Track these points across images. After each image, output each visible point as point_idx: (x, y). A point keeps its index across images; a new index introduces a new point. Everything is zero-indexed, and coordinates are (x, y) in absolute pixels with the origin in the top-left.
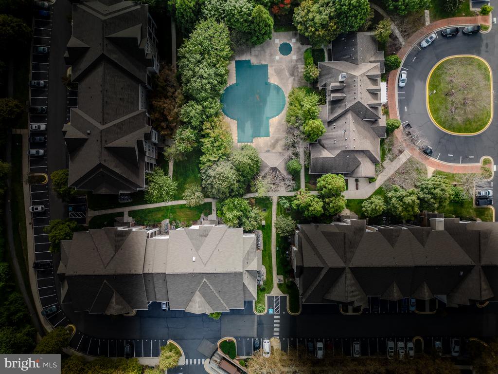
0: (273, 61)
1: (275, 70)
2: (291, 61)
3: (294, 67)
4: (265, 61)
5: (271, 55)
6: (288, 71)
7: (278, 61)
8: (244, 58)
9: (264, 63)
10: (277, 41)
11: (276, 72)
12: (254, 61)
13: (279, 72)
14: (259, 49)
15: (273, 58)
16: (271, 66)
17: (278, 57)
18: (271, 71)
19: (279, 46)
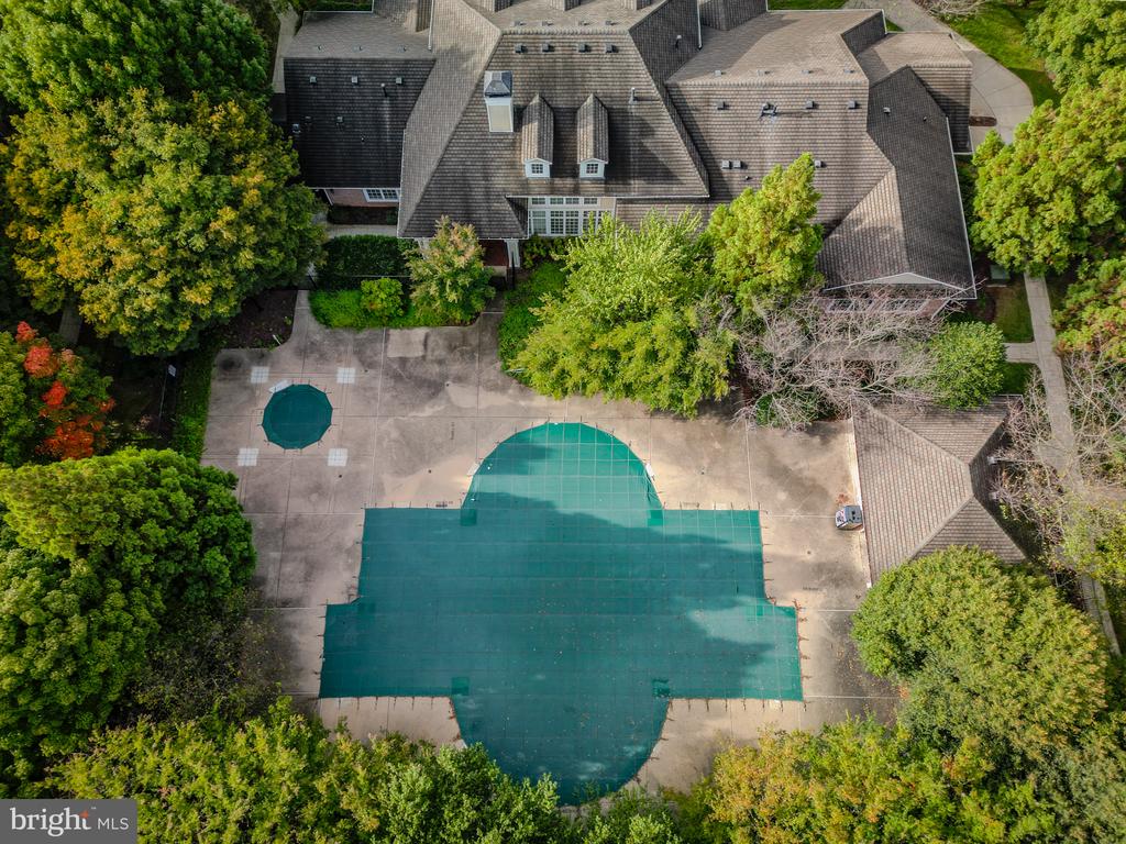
0: (350, 482)
1: (399, 473)
2: (362, 390)
3: (398, 378)
4: (344, 522)
5: (318, 490)
6: (413, 407)
7: (354, 458)
8: (310, 641)
9: (355, 532)
10: (248, 457)
11: (413, 470)
12: (337, 584)
13: (416, 453)
14: (275, 555)
15: (335, 480)
16: (380, 489)
17: (333, 454)
18: (403, 495)
19: (276, 449)
